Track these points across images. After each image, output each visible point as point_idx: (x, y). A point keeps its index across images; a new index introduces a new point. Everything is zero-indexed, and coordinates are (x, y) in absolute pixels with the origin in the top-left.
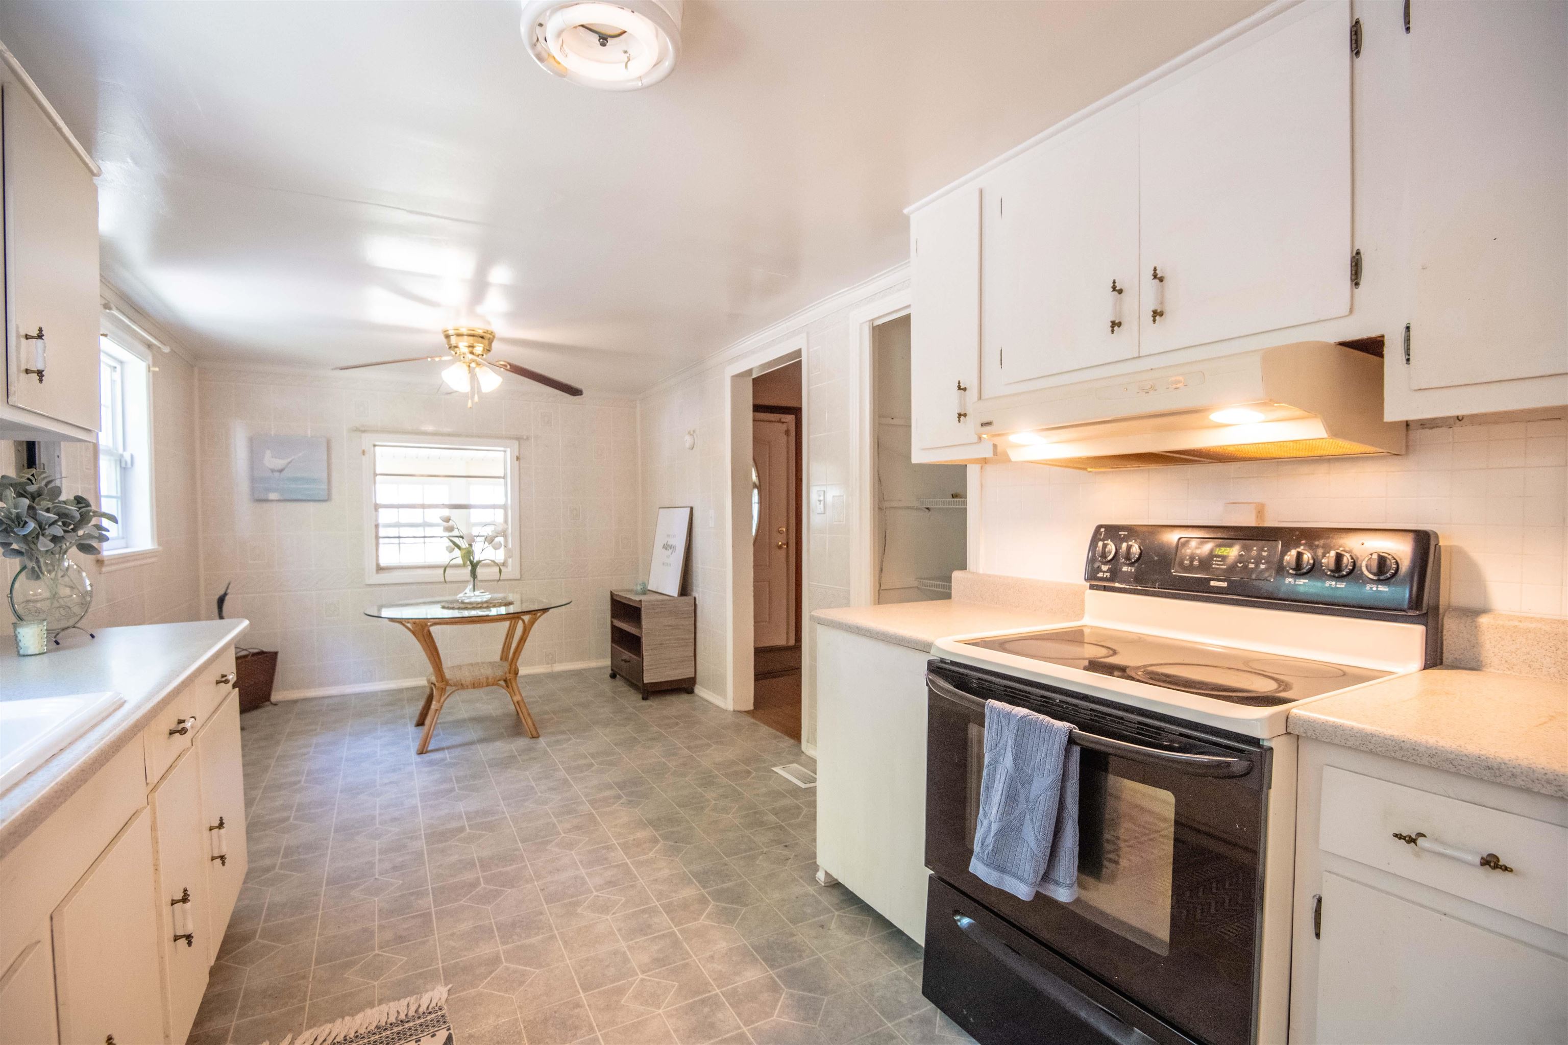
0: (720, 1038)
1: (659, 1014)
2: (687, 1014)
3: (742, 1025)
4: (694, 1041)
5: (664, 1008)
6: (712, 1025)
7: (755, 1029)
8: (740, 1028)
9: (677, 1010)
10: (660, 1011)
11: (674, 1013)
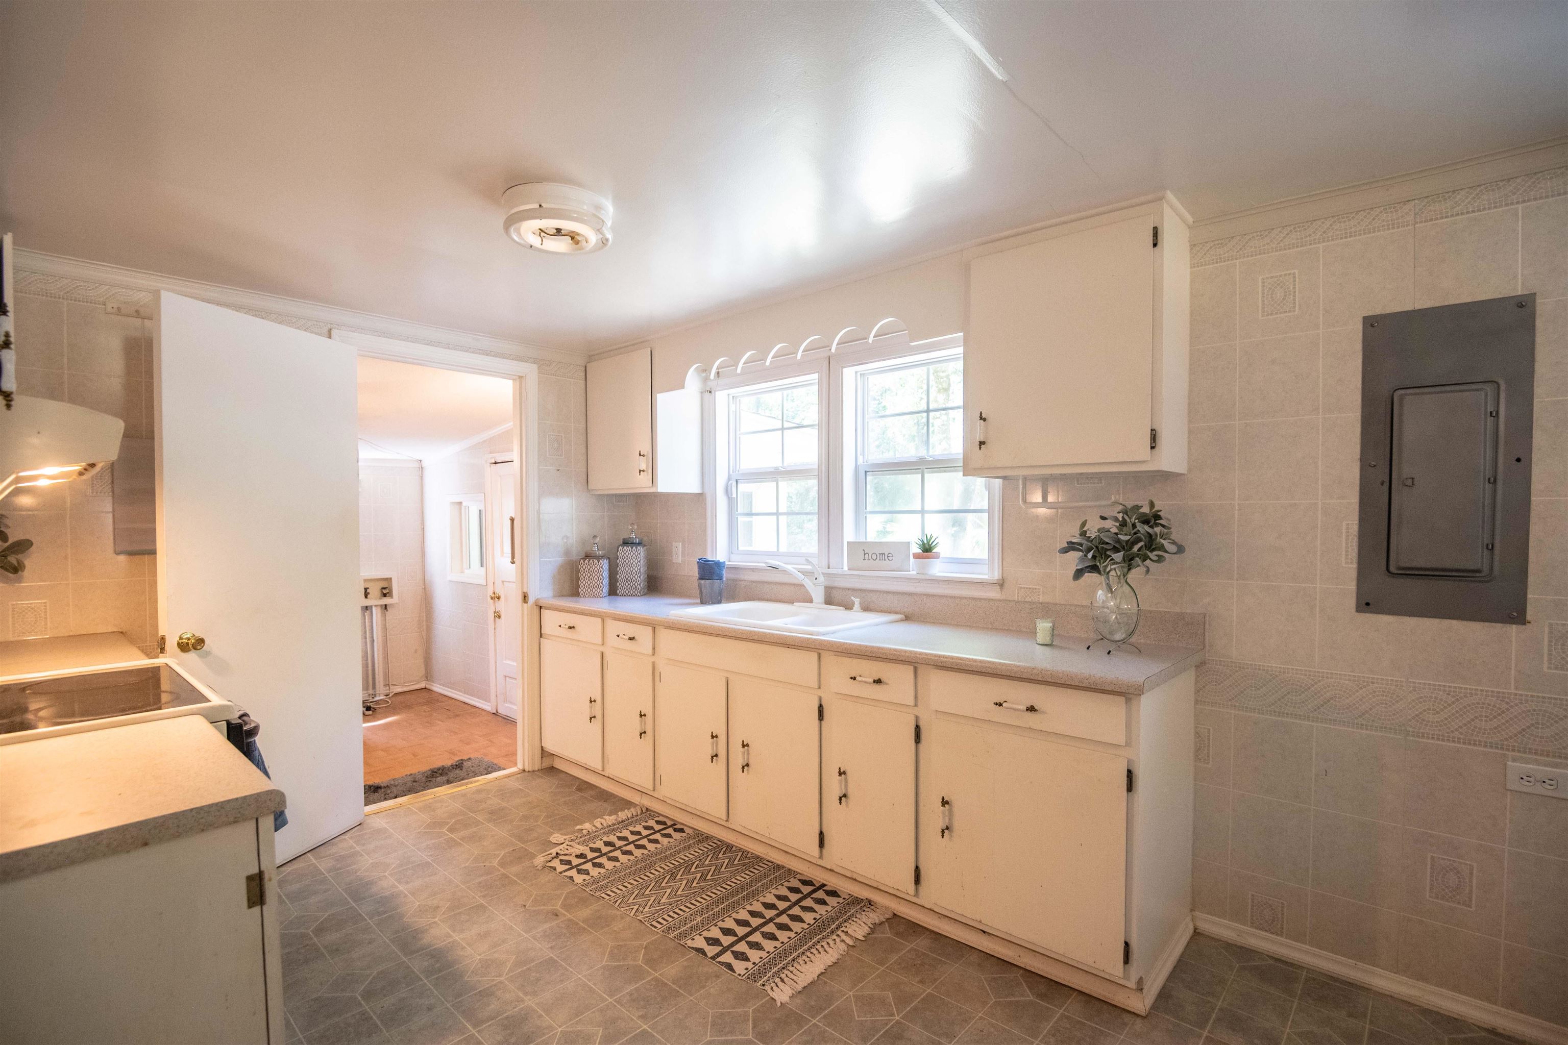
0: (497, 1019)
1: (560, 1027)
2: (533, 1033)
3: (476, 1034)
4: (522, 1012)
5: (557, 1032)
6: (506, 1028)
7: (463, 1033)
8: (478, 1032)
9: (544, 1034)
10: (560, 1030)
11: (545, 1031)
